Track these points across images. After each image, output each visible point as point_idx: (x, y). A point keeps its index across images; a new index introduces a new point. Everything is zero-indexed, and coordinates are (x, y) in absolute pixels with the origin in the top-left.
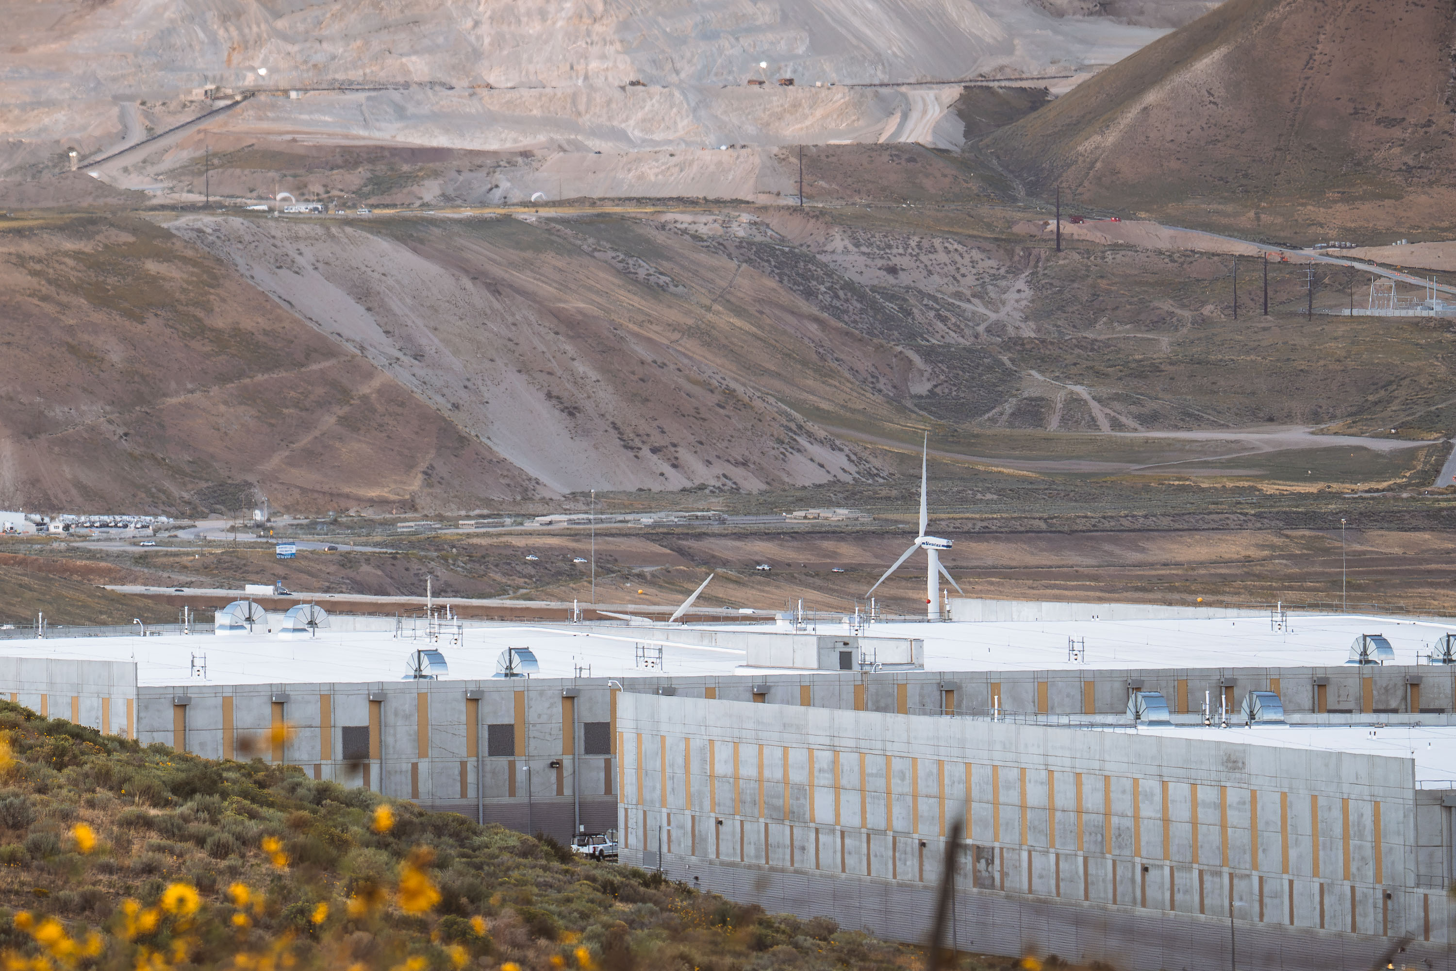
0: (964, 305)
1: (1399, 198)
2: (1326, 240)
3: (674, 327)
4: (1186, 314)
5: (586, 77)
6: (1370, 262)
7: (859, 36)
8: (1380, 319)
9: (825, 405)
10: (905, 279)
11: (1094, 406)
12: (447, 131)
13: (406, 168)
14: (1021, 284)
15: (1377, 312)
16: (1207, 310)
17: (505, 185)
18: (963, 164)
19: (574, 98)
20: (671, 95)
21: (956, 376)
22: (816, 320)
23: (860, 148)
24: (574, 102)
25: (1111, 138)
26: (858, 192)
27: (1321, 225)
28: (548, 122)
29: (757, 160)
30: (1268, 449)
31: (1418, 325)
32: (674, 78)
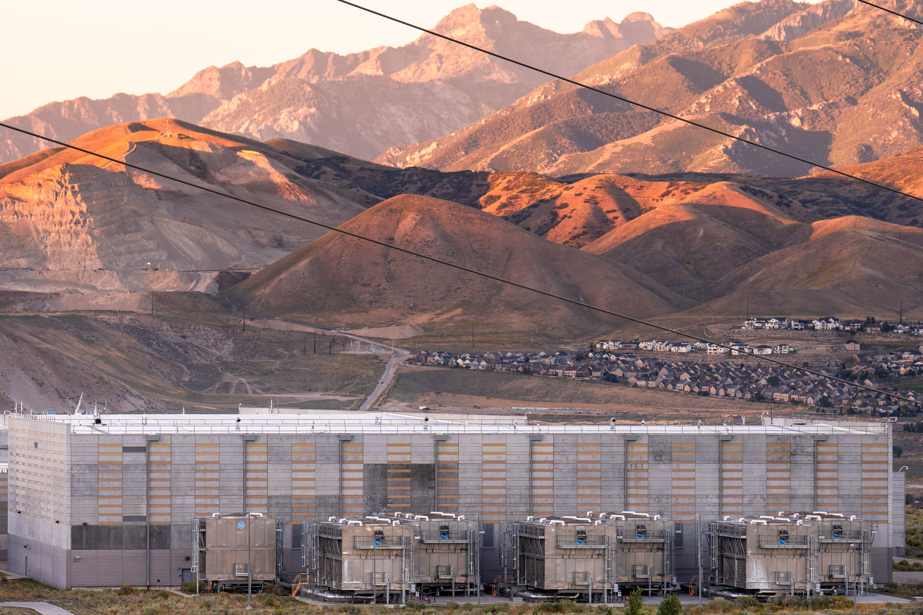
0: (209, 350)
1: (367, 312)
2: (340, 327)
3: (95, 356)
4: (287, 353)
5: (85, 267)
6: (354, 335)
7: (185, 253)
8: (354, 355)
9: (148, 384)
10: (188, 340)
11: (247, 385)
12: (30, 285)
13: (12, 299)
14: (230, 342)
15: (352, 353)
16: (295, 352)
17: (48, 305)
18: (215, 299)
19: (78, 273)
20: (113, 274)
21: (199, 375)
22: (150, 354)
23: (177, 293)
24: (77, 276)
25: (268, 290)
26: (175, 309)
27: (339, 322)
28: (67, 283)
29: (139, 297)
30: (304, 400)
31: (366, 357)
32: (117, 268)
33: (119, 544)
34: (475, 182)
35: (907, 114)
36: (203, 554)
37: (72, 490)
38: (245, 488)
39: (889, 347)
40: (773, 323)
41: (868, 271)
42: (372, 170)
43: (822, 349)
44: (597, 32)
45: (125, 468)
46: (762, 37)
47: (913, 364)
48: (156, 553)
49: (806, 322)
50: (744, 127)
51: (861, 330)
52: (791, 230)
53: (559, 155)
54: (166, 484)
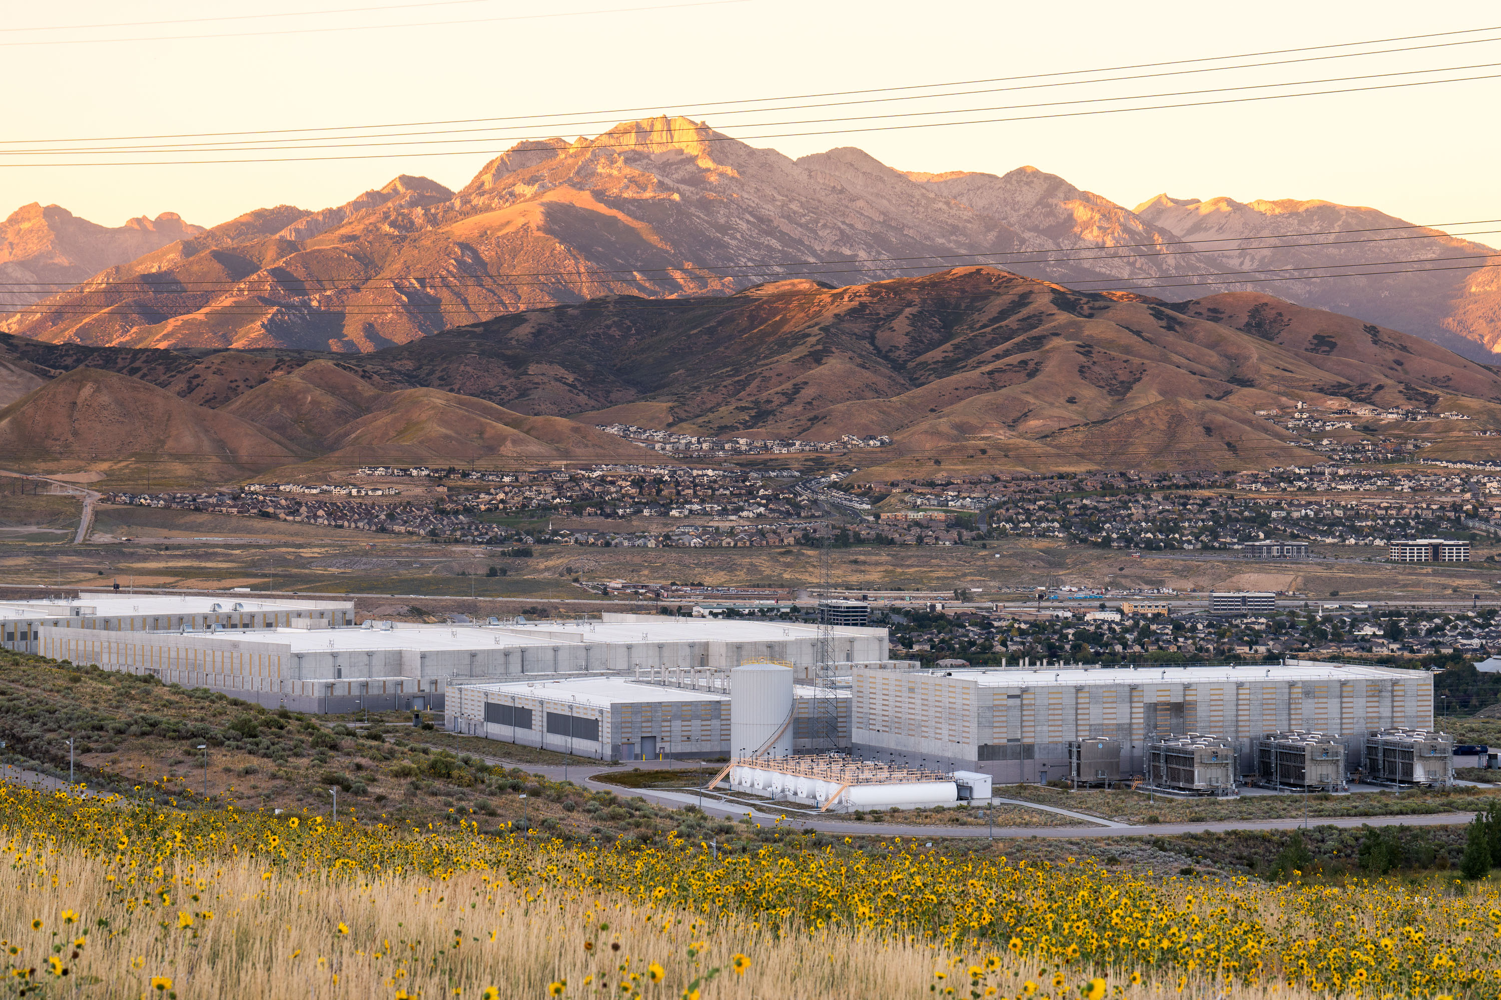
1: (59, 461)
2: (39, 473)
6: (52, 480)
15: (54, 494)
16: (6, 493)
27: (37, 469)
30: (26, 533)
33: (1005, 757)
34: (120, 356)
35: (398, 299)
36: (1079, 765)
37: (979, 723)
38: (1077, 720)
39: (468, 489)
40: (381, 471)
41: (444, 430)
42: (35, 346)
43: (419, 491)
44: (136, 227)
45: (1008, 708)
46: (277, 236)
47: (489, 503)
48: (1026, 761)
49: (405, 470)
50: (275, 308)
51: (447, 476)
52: (376, 398)
53: (131, 327)
54: (1032, 718)
